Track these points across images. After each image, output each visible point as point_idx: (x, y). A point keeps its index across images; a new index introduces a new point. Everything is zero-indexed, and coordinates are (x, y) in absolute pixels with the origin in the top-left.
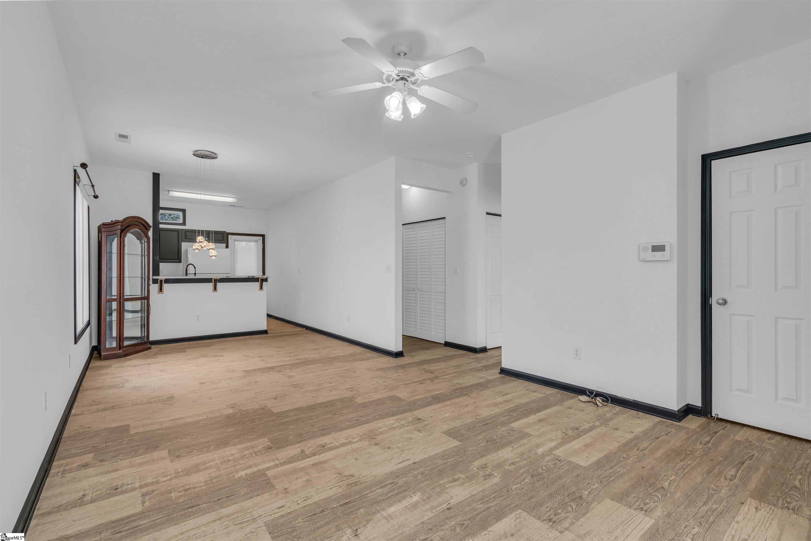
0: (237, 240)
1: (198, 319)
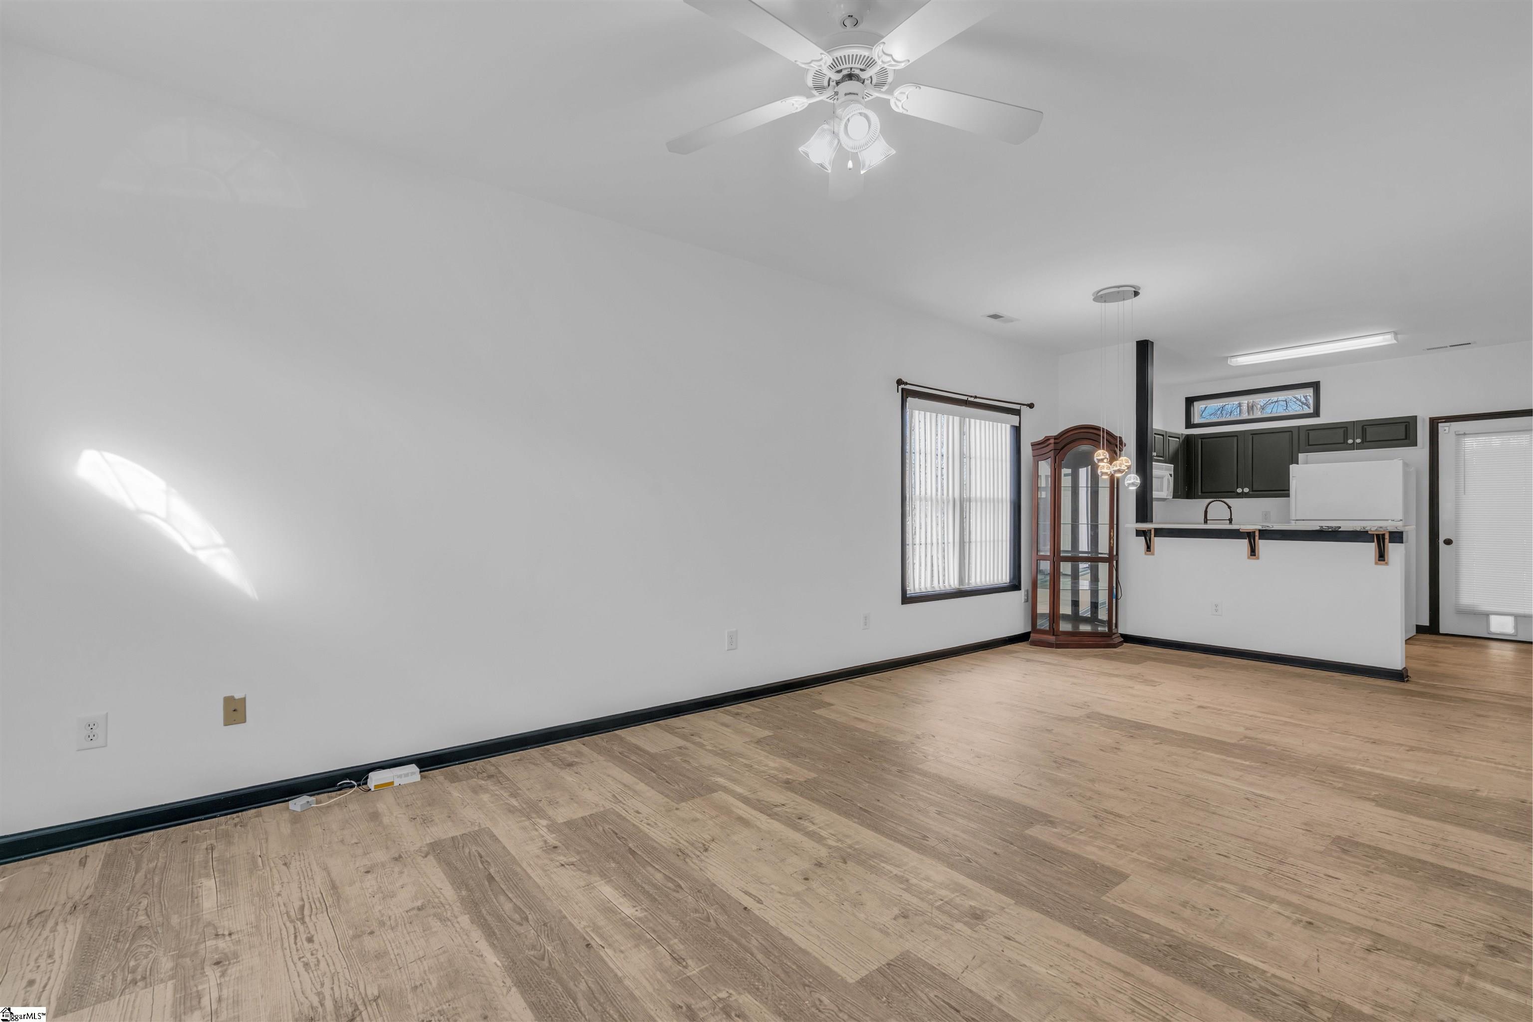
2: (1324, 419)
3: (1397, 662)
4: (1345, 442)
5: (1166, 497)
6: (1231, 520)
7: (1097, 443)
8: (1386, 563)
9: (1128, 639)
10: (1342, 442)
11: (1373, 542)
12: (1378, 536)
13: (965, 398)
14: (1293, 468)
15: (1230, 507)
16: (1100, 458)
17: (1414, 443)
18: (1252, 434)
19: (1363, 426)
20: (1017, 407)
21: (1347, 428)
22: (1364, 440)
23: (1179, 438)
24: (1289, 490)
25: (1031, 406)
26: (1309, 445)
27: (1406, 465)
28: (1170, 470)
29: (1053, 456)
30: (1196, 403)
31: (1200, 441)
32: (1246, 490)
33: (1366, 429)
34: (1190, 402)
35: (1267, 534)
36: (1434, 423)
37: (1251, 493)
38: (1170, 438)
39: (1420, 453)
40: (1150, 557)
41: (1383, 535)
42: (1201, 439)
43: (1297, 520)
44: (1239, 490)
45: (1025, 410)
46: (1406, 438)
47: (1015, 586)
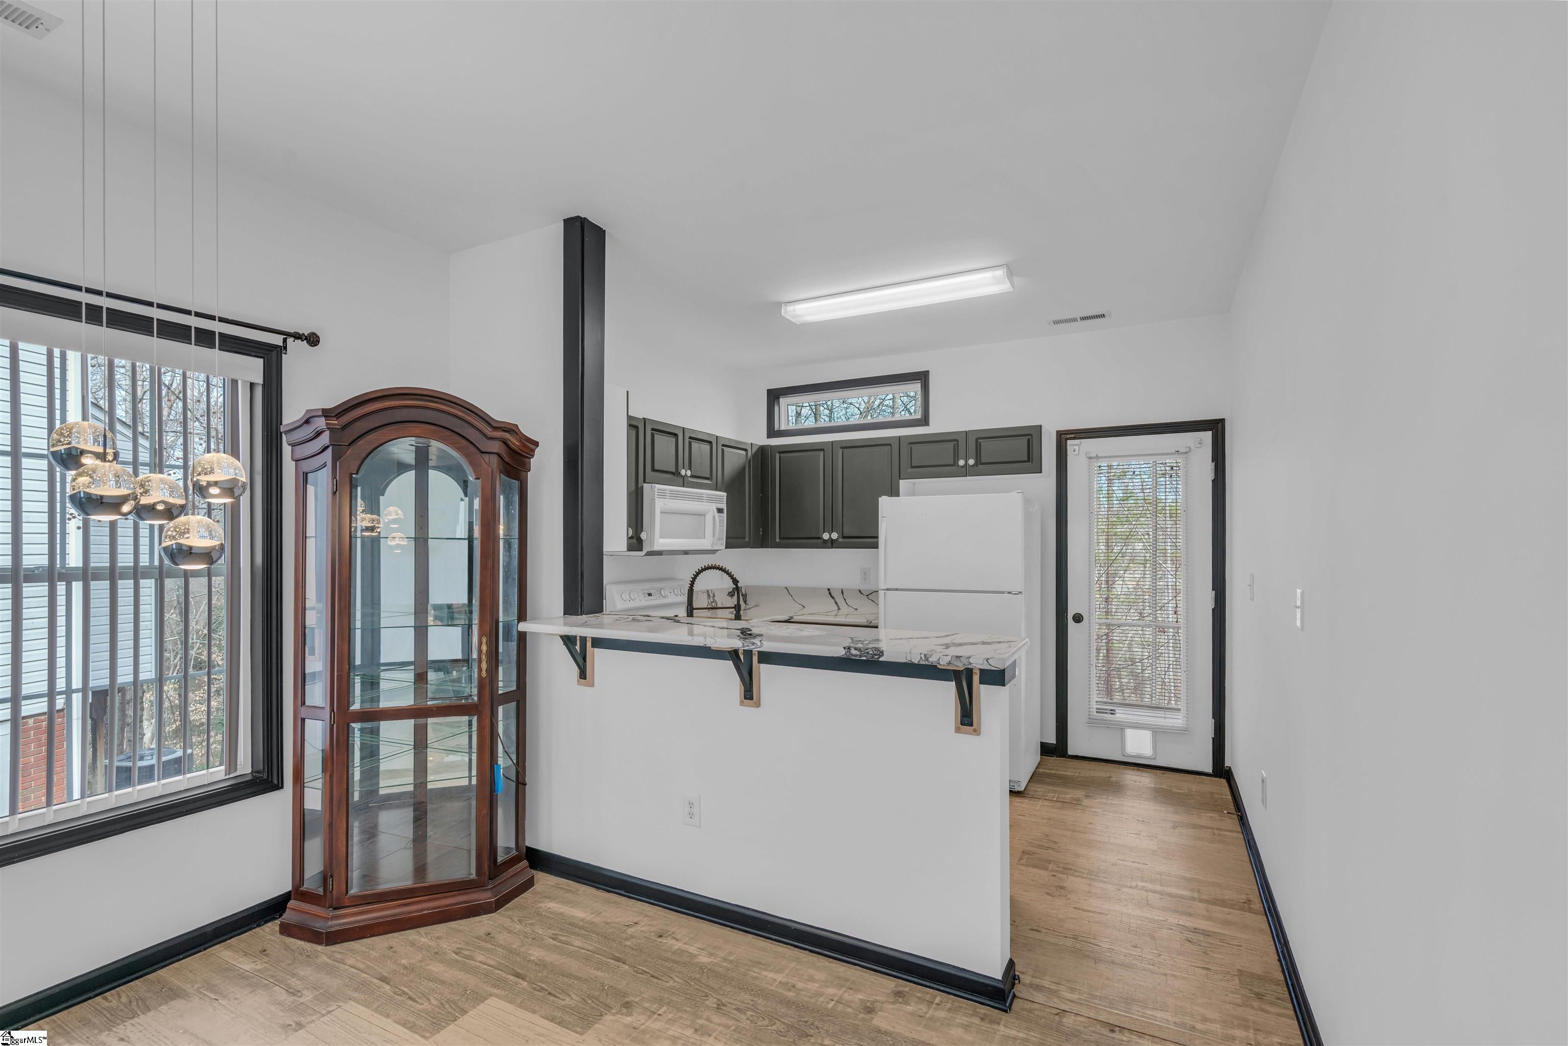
4: (955, 464)
10: (952, 463)
18: (842, 448)
19: (977, 440)
21: (957, 441)
22: (978, 462)
24: (877, 537)
28: (721, 502)
31: (778, 455)
32: (835, 536)
33: (980, 443)
36: (1063, 438)
37: (840, 540)
42: (780, 452)
46: (1028, 461)
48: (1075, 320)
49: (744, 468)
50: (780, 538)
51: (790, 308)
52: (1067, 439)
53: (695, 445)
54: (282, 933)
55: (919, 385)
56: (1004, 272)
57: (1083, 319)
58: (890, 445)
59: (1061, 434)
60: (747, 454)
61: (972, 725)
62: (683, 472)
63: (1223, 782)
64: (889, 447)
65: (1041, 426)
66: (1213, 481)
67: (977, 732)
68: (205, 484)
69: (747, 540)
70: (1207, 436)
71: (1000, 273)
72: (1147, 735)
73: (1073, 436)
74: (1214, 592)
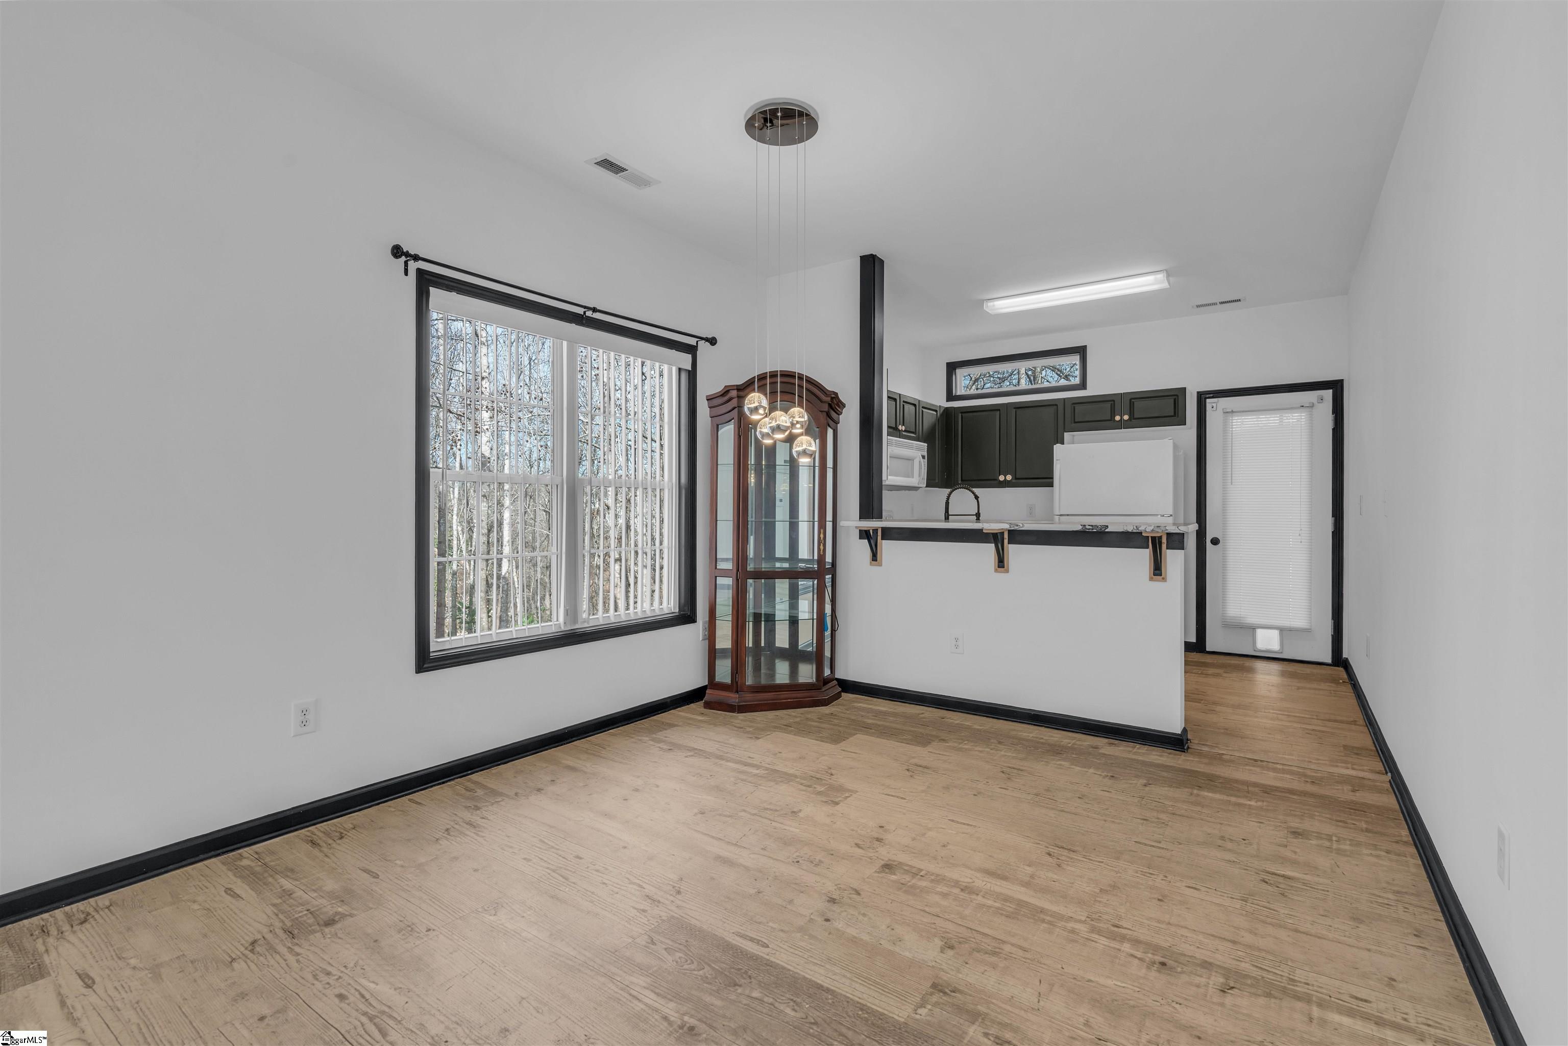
0: (1232, 412)
1: (957, 647)
2: (1093, 389)
3: (1174, 724)
4: (1112, 419)
5: (916, 485)
6: (978, 515)
7: (792, 395)
8: (1163, 579)
9: (848, 687)
11: (1147, 547)
12: (1153, 538)
13: (580, 311)
14: (1057, 448)
15: (977, 497)
16: (752, 406)
17: (1183, 423)
18: (1015, 408)
19: (1130, 400)
20: (692, 341)
21: (1114, 401)
23: (936, 411)
24: (1052, 478)
25: (712, 341)
26: (1075, 422)
27: (1176, 447)
29: (736, 418)
30: (958, 371)
32: (1009, 477)
33: (1133, 403)
34: (952, 368)
35: (1019, 536)
36: (1202, 397)
38: (924, 410)
39: (1187, 433)
40: (875, 569)
41: (1160, 537)
42: (962, 413)
43: (1061, 515)
44: (1002, 478)
45: (703, 346)
46: (1175, 416)
47: (686, 616)
48: (1215, 304)
49: (935, 425)
50: (962, 480)
51: (990, 304)
52: (1206, 398)
53: (906, 406)
54: (705, 707)
55: (1078, 357)
56: (1164, 276)
57: (1222, 303)
58: (1056, 405)
59: (1201, 395)
60: (937, 414)
61: (1161, 575)
62: (900, 427)
63: (1341, 669)
64: (1055, 407)
65: (1185, 388)
66: (1333, 429)
67: (1164, 579)
68: (795, 422)
69: (937, 481)
70: (1328, 394)
71: (1160, 276)
72: (1275, 634)
73: (1212, 395)
74: (1334, 518)
